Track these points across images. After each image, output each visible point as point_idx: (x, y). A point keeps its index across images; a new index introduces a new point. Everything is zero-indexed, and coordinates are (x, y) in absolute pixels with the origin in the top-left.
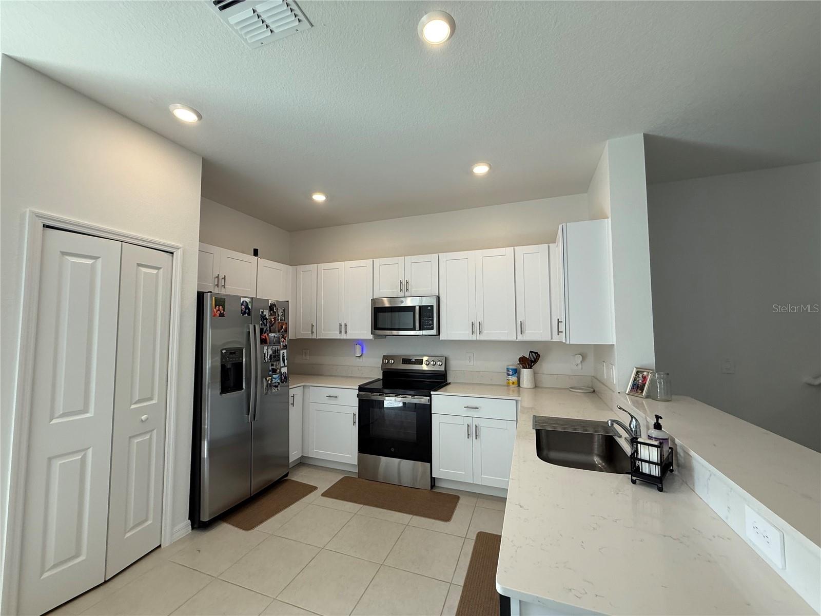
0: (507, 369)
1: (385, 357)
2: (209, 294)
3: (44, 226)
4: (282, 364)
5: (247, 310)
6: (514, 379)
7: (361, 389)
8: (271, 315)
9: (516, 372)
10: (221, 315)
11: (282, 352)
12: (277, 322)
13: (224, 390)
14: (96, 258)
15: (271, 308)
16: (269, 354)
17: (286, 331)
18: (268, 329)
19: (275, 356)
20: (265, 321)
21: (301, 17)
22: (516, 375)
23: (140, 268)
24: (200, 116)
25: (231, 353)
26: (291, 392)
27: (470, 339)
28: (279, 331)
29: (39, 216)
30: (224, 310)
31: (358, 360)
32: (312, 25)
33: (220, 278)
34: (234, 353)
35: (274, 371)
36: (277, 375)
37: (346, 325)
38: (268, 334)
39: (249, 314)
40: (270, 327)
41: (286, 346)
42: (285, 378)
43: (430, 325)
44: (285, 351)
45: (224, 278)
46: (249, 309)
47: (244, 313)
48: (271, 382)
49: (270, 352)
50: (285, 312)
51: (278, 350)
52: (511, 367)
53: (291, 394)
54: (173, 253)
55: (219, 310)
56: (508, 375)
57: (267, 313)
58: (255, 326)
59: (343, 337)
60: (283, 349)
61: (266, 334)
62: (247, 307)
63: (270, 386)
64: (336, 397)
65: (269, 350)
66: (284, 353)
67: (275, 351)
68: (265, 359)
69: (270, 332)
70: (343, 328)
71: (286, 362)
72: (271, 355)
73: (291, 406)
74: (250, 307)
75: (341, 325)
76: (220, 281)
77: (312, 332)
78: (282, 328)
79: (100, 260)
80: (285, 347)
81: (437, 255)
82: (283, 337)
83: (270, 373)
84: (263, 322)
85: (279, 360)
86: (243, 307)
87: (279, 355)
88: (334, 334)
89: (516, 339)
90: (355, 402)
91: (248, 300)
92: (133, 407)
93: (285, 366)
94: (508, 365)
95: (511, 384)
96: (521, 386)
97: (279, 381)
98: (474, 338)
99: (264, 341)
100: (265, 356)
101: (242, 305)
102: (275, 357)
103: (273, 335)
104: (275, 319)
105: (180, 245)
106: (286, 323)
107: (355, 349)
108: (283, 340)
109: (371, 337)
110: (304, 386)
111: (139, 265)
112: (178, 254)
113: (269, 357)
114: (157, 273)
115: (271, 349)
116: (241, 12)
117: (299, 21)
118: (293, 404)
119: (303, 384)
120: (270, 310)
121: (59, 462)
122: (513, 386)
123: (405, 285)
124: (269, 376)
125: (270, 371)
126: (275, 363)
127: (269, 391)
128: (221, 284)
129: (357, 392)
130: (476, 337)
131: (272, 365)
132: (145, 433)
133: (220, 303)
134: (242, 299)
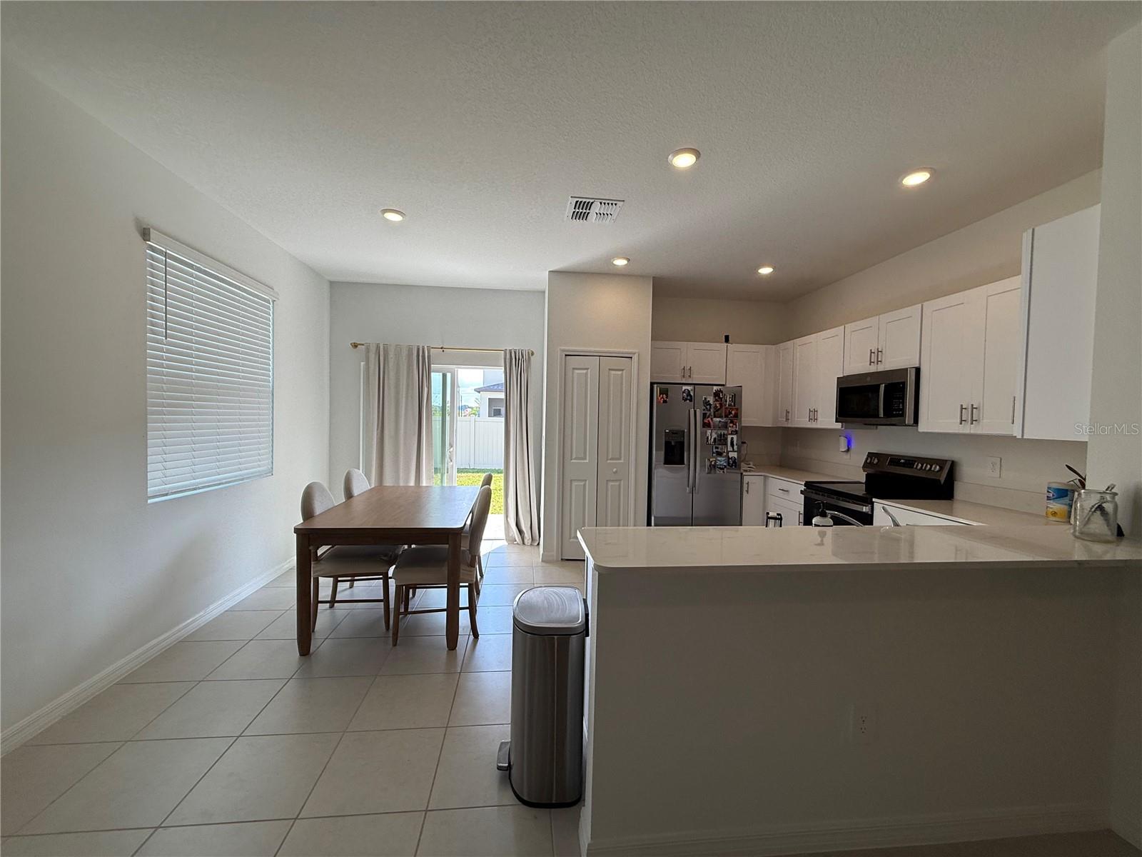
0: (1049, 488)
1: (870, 455)
3: (566, 355)
5: (689, 397)
6: (1057, 506)
7: (809, 485)
8: (716, 400)
9: (1065, 494)
10: (665, 402)
11: (729, 437)
12: (724, 408)
13: (668, 461)
14: (587, 369)
15: (717, 394)
16: (713, 438)
17: (736, 416)
18: (712, 414)
19: (722, 440)
20: (708, 407)
21: (614, 202)
23: (611, 372)
24: (629, 260)
25: (673, 433)
26: (746, 479)
28: (726, 416)
29: (563, 351)
30: (667, 398)
31: (846, 457)
32: (623, 201)
33: (689, 368)
34: (676, 433)
35: (719, 454)
36: (723, 459)
37: (815, 411)
38: (712, 419)
39: (691, 400)
40: (714, 412)
42: (734, 462)
43: (900, 409)
44: (735, 437)
46: (691, 396)
47: (686, 400)
48: (715, 463)
49: (714, 436)
50: (736, 398)
51: (724, 434)
52: (1054, 486)
53: (745, 481)
54: (631, 358)
55: (663, 398)
56: (1048, 498)
57: (711, 399)
58: (695, 412)
59: (813, 425)
60: (731, 434)
61: (709, 419)
62: (689, 394)
63: (713, 467)
64: (787, 491)
65: (713, 434)
66: (732, 438)
67: (721, 435)
68: (707, 441)
69: (715, 417)
71: (735, 447)
72: (715, 439)
73: (745, 493)
74: (692, 394)
75: (811, 411)
76: (687, 372)
77: (787, 420)
78: (730, 413)
79: (589, 370)
80: (736, 432)
81: (920, 305)
82: (732, 422)
83: (714, 455)
84: (706, 408)
85: (726, 444)
86: (684, 394)
87: (727, 439)
88: (804, 422)
90: (801, 499)
91: (689, 388)
92: (609, 461)
93: (733, 451)
95: (1050, 515)
97: (725, 464)
98: (967, 431)
99: (706, 425)
100: (708, 438)
101: (684, 392)
102: (720, 440)
103: (718, 419)
104: (721, 405)
105: (637, 351)
106: (737, 409)
108: (731, 425)
109: (839, 425)
110: (765, 476)
111: (610, 370)
112: (635, 358)
113: (712, 440)
114: (622, 374)
115: (716, 433)
116: (592, 216)
117: (616, 204)
118: (747, 491)
119: (763, 474)
120: (715, 397)
121: (574, 484)
122: (1054, 519)
123: (876, 355)
124: (713, 457)
125: (713, 453)
126: (720, 446)
127: (712, 471)
128: (687, 374)
129: (803, 488)
130: (967, 429)
131: (717, 448)
132: (616, 481)
133: (664, 392)
134: (684, 388)
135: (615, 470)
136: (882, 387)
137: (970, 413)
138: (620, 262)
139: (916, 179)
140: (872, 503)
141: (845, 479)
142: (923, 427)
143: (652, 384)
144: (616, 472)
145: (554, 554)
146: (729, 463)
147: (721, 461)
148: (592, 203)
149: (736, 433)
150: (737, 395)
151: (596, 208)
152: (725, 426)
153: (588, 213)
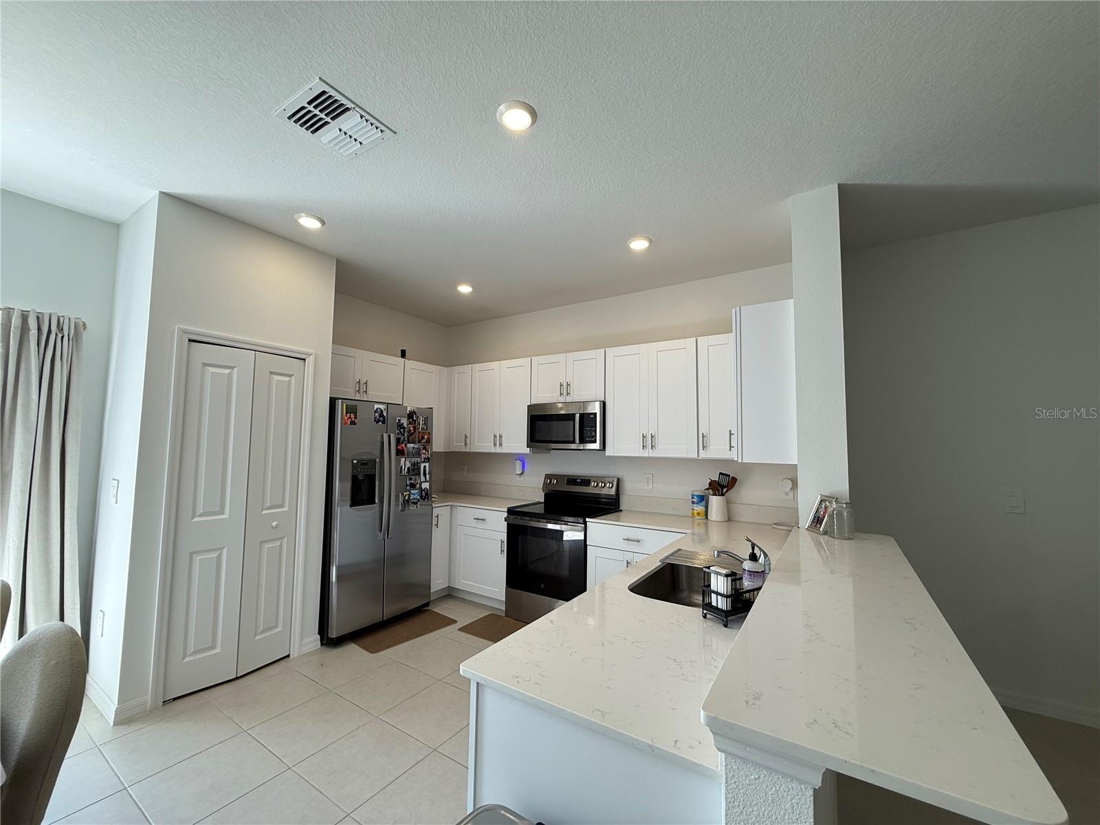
0: (692, 495)
1: (548, 476)
2: (340, 401)
3: (189, 340)
4: (423, 479)
5: (381, 418)
6: (700, 508)
7: (511, 511)
8: (410, 423)
9: (703, 499)
10: (353, 423)
11: (422, 465)
12: (417, 432)
13: (355, 502)
14: (232, 368)
15: (411, 415)
16: (407, 467)
17: (429, 441)
18: (406, 439)
19: (415, 470)
20: (402, 430)
22: (704, 503)
23: (274, 376)
24: (323, 223)
25: (363, 464)
26: (436, 512)
27: (641, 455)
28: (419, 442)
29: (185, 332)
30: (356, 418)
31: (518, 478)
32: (395, 133)
33: (362, 382)
34: (366, 464)
35: (413, 486)
36: (417, 491)
37: (501, 436)
39: (383, 423)
40: (408, 437)
41: (428, 458)
42: (427, 494)
43: (593, 437)
44: (427, 465)
45: (366, 383)
46: (384, 417)
47: (378, 421)
48: (409, 497)
49: (408, 465)
50: (428, 420)
51: (417, 463)
52: (696, 493)
53: (435, 514)
54: (305, 360)
55: (350, 418)
56: (693, 502)
57: (405, 422)
58: (389, 436)
59: (498, 450)
60: (424, 462)
61: (403, 445)
62: (381, 415)
63: (407, 502)
64: (484, 520)
65: (407, 463)
66: (425, 466)
67: (415, 463)
68: (401, 472)
69: (409, 442)
70: (498, 439)
71: (428, 476)
72: (409, 469)
73: (434, 527)
74: (385, 414)
75: (495, 436)
76: (362, 386)
77: (466, 444)
78: (423, 438)
79: (236, 370)
80: (427, 460)
81: (603, 350)
82: (425, 448)
83: (408, 488)
84: (400, 432)
85: (419, 474)
86: (376, 414)
87: (420, 468)
88: (487, 447)
89: (698, 456)
90: (503, 527)
91: (382, 407)
92: (264, 512)
93: (426, 481)
94: (693, 491)
95: (695, 514)
96: (709, 518)
97: (418, 498)
98: (646, 455)
99: (400, 453)
100: (401, 468)
101: (376, 412)
102: (414, 470)
103: (412, 445)
104: (414, 428)
105: (311, 351)
106: (429, 433)
107: (514, 466)
108: (424, 451)
109: (527, 451)
110: (451, 506)
111: (272, 373)
112: (310, 361)
113: (406, 470)
114: (290, 380)
115: (410, 462)
116: (330, 133)
117: (382, 131)
118: (437, 525)
119: (450, 503)
120: (409, 419)
121: (197, 559)
123: (565, 388)
124: (407, 491)
125: (407, 486)
126: (413, 477)
127: (406, 508)
128: (363, 389)
129: (505, 515)
130: (647, 453)
131: (410, 479)
132: (278, 539)
133: (352, 410)
134: (376, 406)
135: (274, 524)
136: (578, 416)
137: (649, 441)
138: (310, 223)
139: (639, 245)
140: (585, 523)
142: (609, 452)
143: (333, 402)
144: (277, 526)
145: (148, 694)
146: (421, 496)
147: (415, 494)
148: (347, 109)
149: (429, 461)
150: (428, 414)
151: (349, 122)
152: (418, 454)
153: (327, 123)
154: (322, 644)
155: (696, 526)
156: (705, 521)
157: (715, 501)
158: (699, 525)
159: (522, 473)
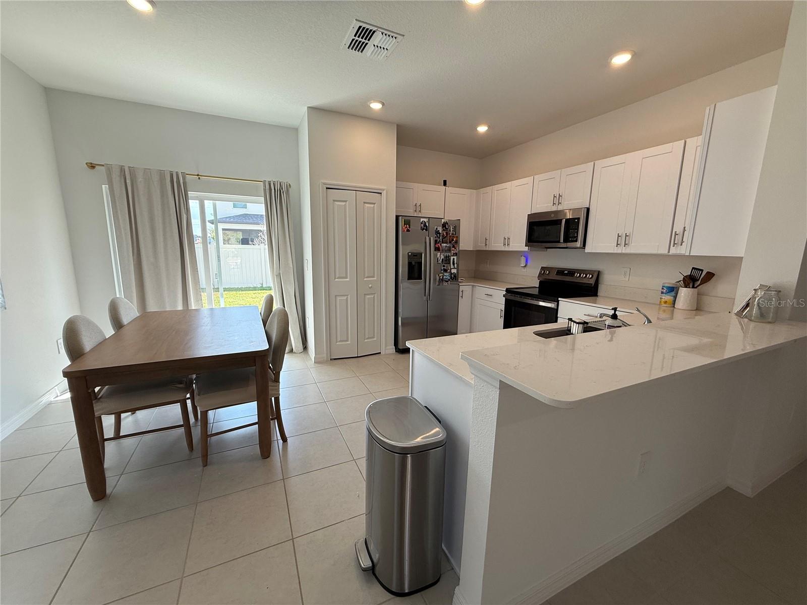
0: (663, 286)
1: (542, 269)
2: (401, 217)
3: (327, 188)
4: (452, 267)
5: (425, 227)
6: (668, 298)
7: (508, 291)
8: (444, 230)
9: (673, 290)
10: (408, 231)
11: (452, 258)
12: (448, 236)
13: (410, 277)
14: (346, 201)
15: (444, 225)
16: (441, 258)
17: (457, 242)
18: (441, 240)
19: (447, 260)
20: (438, 235)
22: (673, 294)
23: (365, 204)
24: (383, 105)
25: (414, 256)
26: (461, 288)
27: (615, 252)
28: (450, 242)
29: (325, 184)
30: (409, 227)
31: (522, 269)
32: (401, 35)
33: (418, 205)
34: (416, 256)
35: (445, 271)
36: (448, 274)
37: (509, 239)
38: (441, 244)
39: (426, 230)
41: (456, 253)
42: (455, 276)
43: (575, 237)
44: (455, 257)
45: (421, 205)
46: (427, 227)
47: (423, 229)
48: (443, 278)
49: (442, 257)
50: (457, 228)
51: (449, 256)
52: (666, 285)
53: (461, 290)
54: (381, 193)
55: (406, 227)
56: (662, 293)
57: (440, 229)
58: (430, 239)
59: (506, 249)
60: (453, 256)
62: (425, 225)
63: (442, 280)
64: (491, 295)
65: (442, 256)
66: (454, 259)
67: (447, 256)
68: (438, 261)
69: (443, 243)
70: (507, 241)
71: (456, 265)
72: (443, 259)
73: (460, 298)
74: (427, 225)
75: (505, 239)
76: (418, 208)
77: (486, 245)
78: (453, 240)
79: (347, 202)
80: (456, 254)
81: (593, 163)
82: (454, 247)
83: (442, 271)
84: (437, 236)
85: (450, 263)
86: (422, 225)
87: (450, 260)
88: (499, 247)
89: (669, 252)
90: (503, 301)
91: (426, 220)
92: (365, 279)
93: (454, 268)
94: (664, 283)
95: (663, 303)
96: (675, 307)
97: (449, 278)
98: (619, 251)
99: (437, 249)
100: (438, 259)
101: (422, 223)
102: (446, 261)
103: (445, 245)
104: (447, 233)
105: (385, 188)
106: (457, 237)
107: (520, 260)
108: (453, 249)
109: (526, 249)
110: (473, 286)
111: (365, 203)
112: (384, 193)
113: (441, 260)
114: (374, 207)
115: (443, 255)
116: (369, 49)
117: (396, 38)
118: (462, 297)
119: (472, 284)
120: (443, 227)
121: (338, 298)
122: (665, 305)
123: (558, 199)
124: (441, 273)
125: (442, 270)
126: (446, 265)
127: (441, 284)
128: (418, 209)
129: (505, 293)
130: (621, 250)
131: (444, 266)
132: (372, 294)
133: (407, 223)
134: (422, 220)
135: (370, 286)
136: (564, 221)
137: (624, 239)
138: (376, 106)
139: (621, 59)
140: (558, 302)
141: (525, 285)
142: (588, 249)
143: (397, 217)
144: (371, 287)
145: (324, 356)
146: (451, 277)
147: (447, 276)
148: (374, 32)
149: (456, 255)
150: (457, 225)
151: (377, 39)
152: (450, 250)
153: (367, 44)
154: (396, 351)
155: (661, 312)
156: (672, 308)
157: (684, 293)
158: (664, 311)
159: (525, 266)
